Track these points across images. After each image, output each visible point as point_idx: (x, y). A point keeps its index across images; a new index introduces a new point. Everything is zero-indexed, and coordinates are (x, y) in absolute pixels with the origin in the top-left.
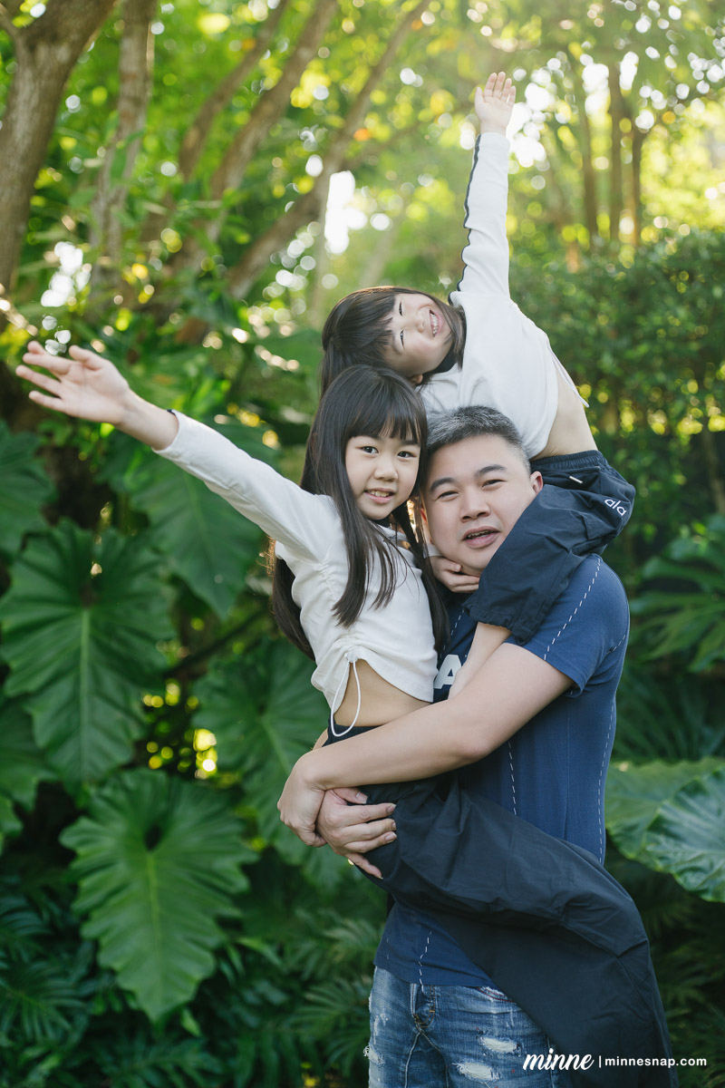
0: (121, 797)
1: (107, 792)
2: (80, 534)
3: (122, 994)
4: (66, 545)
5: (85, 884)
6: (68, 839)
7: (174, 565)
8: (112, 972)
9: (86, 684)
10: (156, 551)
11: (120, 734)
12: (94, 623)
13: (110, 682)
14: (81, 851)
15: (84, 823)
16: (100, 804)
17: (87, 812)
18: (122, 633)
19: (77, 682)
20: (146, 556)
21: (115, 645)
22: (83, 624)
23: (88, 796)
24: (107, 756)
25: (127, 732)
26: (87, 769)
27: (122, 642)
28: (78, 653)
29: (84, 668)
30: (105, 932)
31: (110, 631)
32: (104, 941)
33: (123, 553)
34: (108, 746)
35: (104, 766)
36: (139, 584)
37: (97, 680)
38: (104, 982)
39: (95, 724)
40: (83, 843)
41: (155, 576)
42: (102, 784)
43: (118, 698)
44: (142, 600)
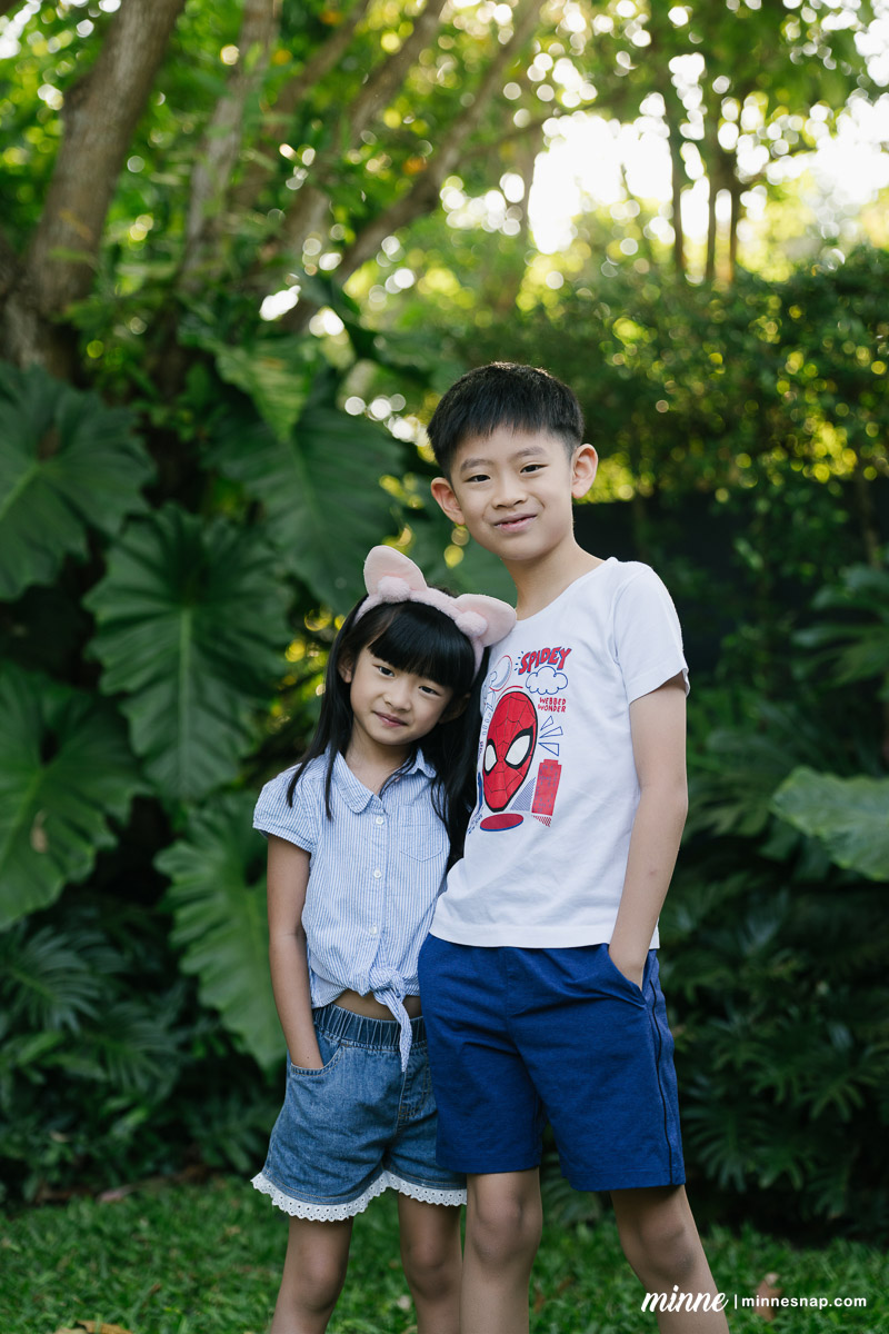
0: (221, 822)
1: (208, 814)
2: (189, 520)
3: (227, 1037)
4: (170, 532)
5: (183, 914)
6: (164, 863)
7: (292, 564)
8: (214, 1014)
9: (186, 692)
10: (271, 545)
11: (225, 749)
12: (196, 625)
13: (215, 691)
14: (178, 878)
15: (181, 848)
16: (197, 828)
17: (186, 836)
18: (231, 635)
19: (177, 689)
20: (260, 551)
21: (222, 649)
22: (183, 626)
23: (185, 817)
24: (208, 773)
25: (233, 747)
26: (185, 788)
27: (231, 644)
28: (177, 656)
29: (185, 676)
30: (207, 968)
31: (216, 634)
32: (206, 978)
33: (234, 547)
34: (211, 762)
35: (205, 784)
36: (251, 581)
37: (199, 687)
38: (203, 1026)
39: (198, 738)
40: (180, 869)
41: (270, 574)
42: (201, 804)
43: (224, 708)
44: (255, 599)
